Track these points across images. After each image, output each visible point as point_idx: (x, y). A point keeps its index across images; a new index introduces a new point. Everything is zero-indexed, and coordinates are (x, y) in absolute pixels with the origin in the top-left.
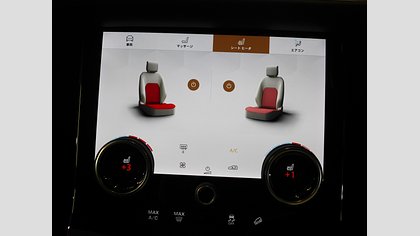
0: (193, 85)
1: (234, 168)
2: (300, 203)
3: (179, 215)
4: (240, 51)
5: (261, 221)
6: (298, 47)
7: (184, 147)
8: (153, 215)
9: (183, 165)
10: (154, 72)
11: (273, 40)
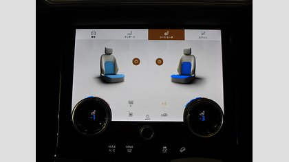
0: (136, 62)
1: (165, 115)
2: (210, 135)
3: (130, 148)
4: (166, 39)
5: (184, 150)
6: (203, 36)
7: (131, 103)
8: (112, 149)
9: (131, 115)
10: (110, 54)
11: (187, 32)
